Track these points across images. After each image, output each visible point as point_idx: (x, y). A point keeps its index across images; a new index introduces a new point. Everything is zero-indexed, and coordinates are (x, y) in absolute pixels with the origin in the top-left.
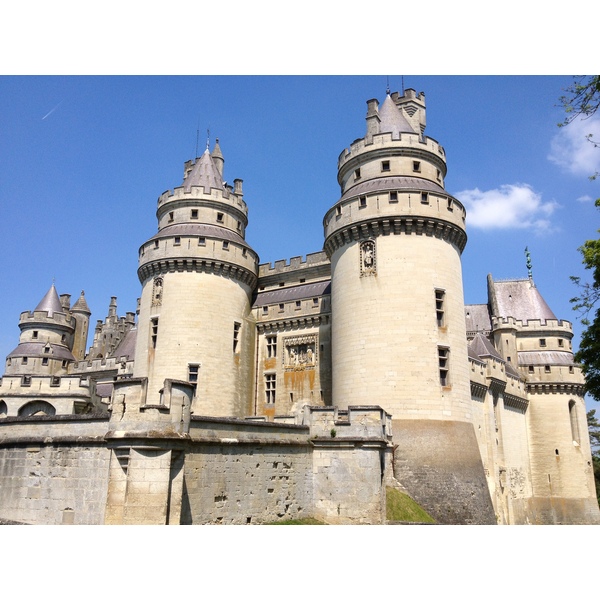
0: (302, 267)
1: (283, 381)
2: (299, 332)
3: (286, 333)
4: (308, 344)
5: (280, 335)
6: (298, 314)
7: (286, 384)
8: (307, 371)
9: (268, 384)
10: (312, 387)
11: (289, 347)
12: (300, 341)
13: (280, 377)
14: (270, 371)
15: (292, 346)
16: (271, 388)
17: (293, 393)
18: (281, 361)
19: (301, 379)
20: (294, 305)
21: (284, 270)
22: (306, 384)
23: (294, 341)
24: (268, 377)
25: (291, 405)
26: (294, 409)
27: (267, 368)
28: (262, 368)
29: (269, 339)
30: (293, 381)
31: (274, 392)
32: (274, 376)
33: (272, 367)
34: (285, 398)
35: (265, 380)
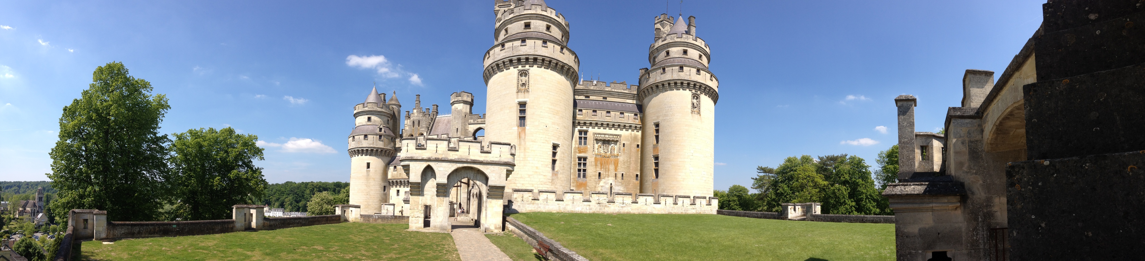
0: (607, 90)
1: (593, 163)
2: (607, 131)
3: (596, 130)
4: (613, 141)
5: (591, 130)
6: (608, 119)
7: (596, 165)
8: (612, 158)
9: (580, 164)
10: (616, 170)
11: (596, 140)
12: (607, 138)
13: (590, 161)
14: (582, 155)
15: (600, 140)
16: (582, 167)
17: (602, 172)
18: (592, 149)
19: (608, 163)
20: (604, 113)
21: (592, 88)
22: (612, 167)
23: (602, 137)
24: (580, 159)
25: (600, 181)
26: (602, 183)
27: (580, 152)
28: (575, 152)
29: (580, 132)
30: (601, 164)
31: (584, 170)
32: (585, 159)
33: (585, 152)
34: (595, 176)
35: (577, 159)
